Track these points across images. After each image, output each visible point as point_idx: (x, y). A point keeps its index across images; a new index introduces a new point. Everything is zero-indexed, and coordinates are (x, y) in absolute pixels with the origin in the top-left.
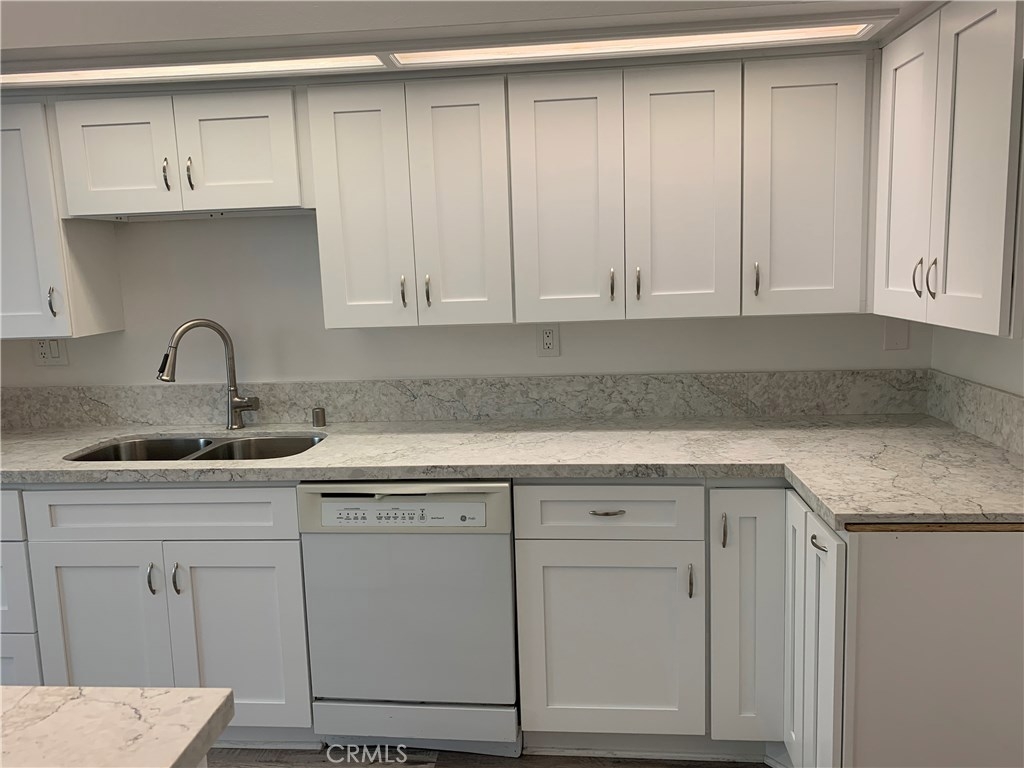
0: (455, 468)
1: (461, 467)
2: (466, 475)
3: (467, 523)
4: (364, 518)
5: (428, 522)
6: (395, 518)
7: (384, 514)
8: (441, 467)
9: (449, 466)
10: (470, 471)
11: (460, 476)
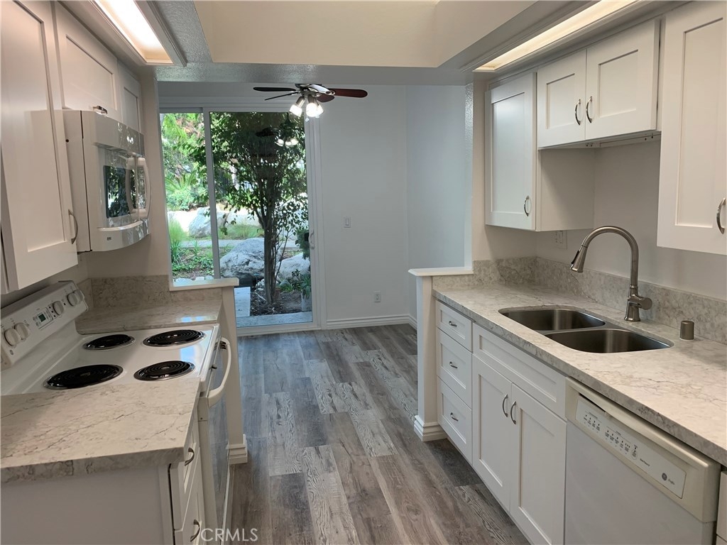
0: (664, 418)
1: (669, 420)
2: (672, 432)
3: (666, 483)
4: (598, 428)
5: (637, 462)
6: (617, 442)
7: (610, 434)
8: (653, 411)
9: (659, 414)
10: (676, 429)
11: (666, 430)
